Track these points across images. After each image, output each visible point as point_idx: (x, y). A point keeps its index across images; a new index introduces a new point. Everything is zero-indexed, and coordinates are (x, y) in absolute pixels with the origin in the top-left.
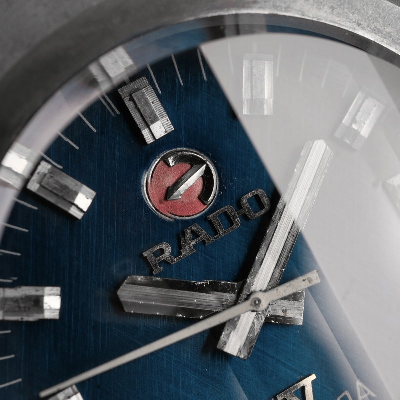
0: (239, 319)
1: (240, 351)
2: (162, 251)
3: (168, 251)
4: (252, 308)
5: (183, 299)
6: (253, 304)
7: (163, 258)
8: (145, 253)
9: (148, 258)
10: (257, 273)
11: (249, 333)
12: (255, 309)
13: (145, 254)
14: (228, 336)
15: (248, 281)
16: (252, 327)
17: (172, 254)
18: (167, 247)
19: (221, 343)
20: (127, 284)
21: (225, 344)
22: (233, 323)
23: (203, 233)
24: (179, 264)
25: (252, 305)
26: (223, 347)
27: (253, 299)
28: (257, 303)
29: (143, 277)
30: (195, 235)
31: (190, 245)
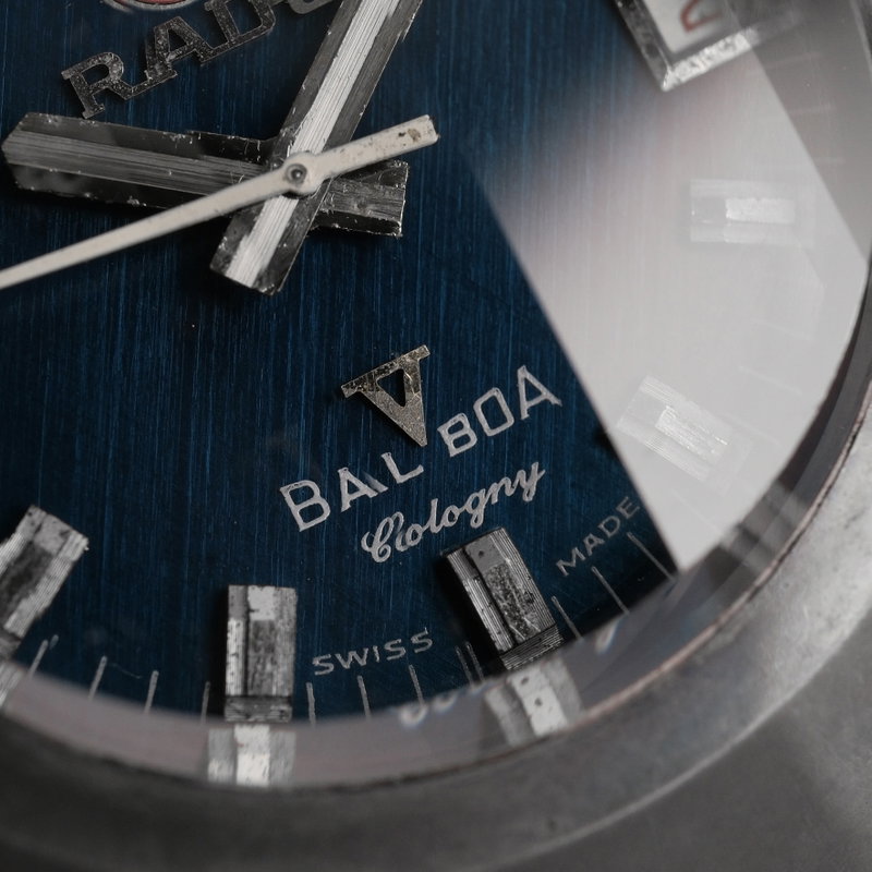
0: (259, 211)
1: (260, 279)
2: (103, 71)
3: (117, 71)
4: (287, 186)
5: (142, 168)
6: (290, 176)
7: (105, 83)
8: (67, 71)
9: (73, 83)
10: (301, 117)
11: (282, 241)
12: (293, 188)
13: (66, 75)
14: (235, 246)
15: (283, 133)
16: (286, 230)
17: (125, 77)
18: (115, 61)
19: (218, 257)
20: (23, 129)
21: (228, 259)
22: (245, 216)
24: (138, 100)
25: (286, 178)
26: (223, 267)
27: (292, 165)
28: (299, 173)
29: (57, 117)
30: (176, 40)
31: (163, 59)
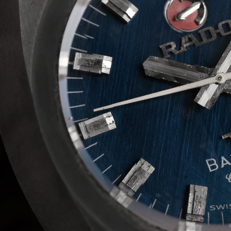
0: (208, 87)
1: (207, 104)
2: (170, 46)
3: (174, 46)
4: (216, 81)
5: (178, 73)
6: (217, 79)
7: (170, 50)
8: (161, 46)
9: (162, 49)
10: (221, 63)
11: (213, 95)
12: (218, 82)
13: (161, 47)
14: (201, 95)
15: (216, 67)
16: (215, 92)
17: (176, 49)
18: (174, 44)
19: (196, 98)
20: (149, 60)
21: (199, 99)
22: (206, 86)
23: (195, 40)
24: (178, 55)
25: (216, 79)
26: (197, 101)
27: (218, 76)
28: (220, 78)
29: (158, 57)
30: (190, 40)
